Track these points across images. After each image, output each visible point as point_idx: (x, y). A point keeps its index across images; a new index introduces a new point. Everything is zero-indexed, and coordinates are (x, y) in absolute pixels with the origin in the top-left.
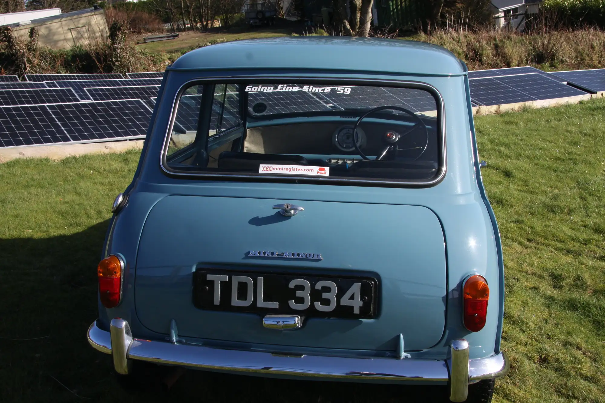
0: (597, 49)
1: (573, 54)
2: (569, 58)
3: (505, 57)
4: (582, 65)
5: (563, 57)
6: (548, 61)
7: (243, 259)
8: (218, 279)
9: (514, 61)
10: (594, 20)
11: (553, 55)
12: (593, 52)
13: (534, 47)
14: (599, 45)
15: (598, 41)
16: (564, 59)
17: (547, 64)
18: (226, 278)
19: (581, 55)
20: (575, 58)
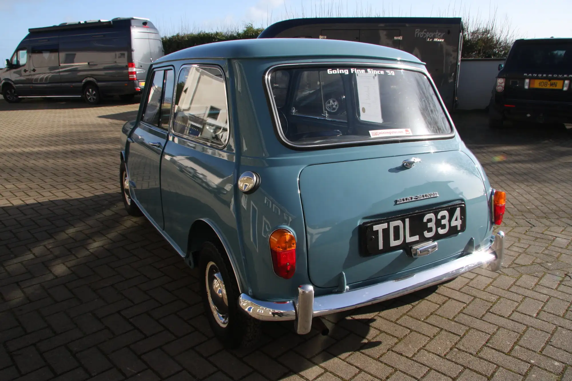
7: (394, 207)
8: (379, 228)
18: (385, 226)
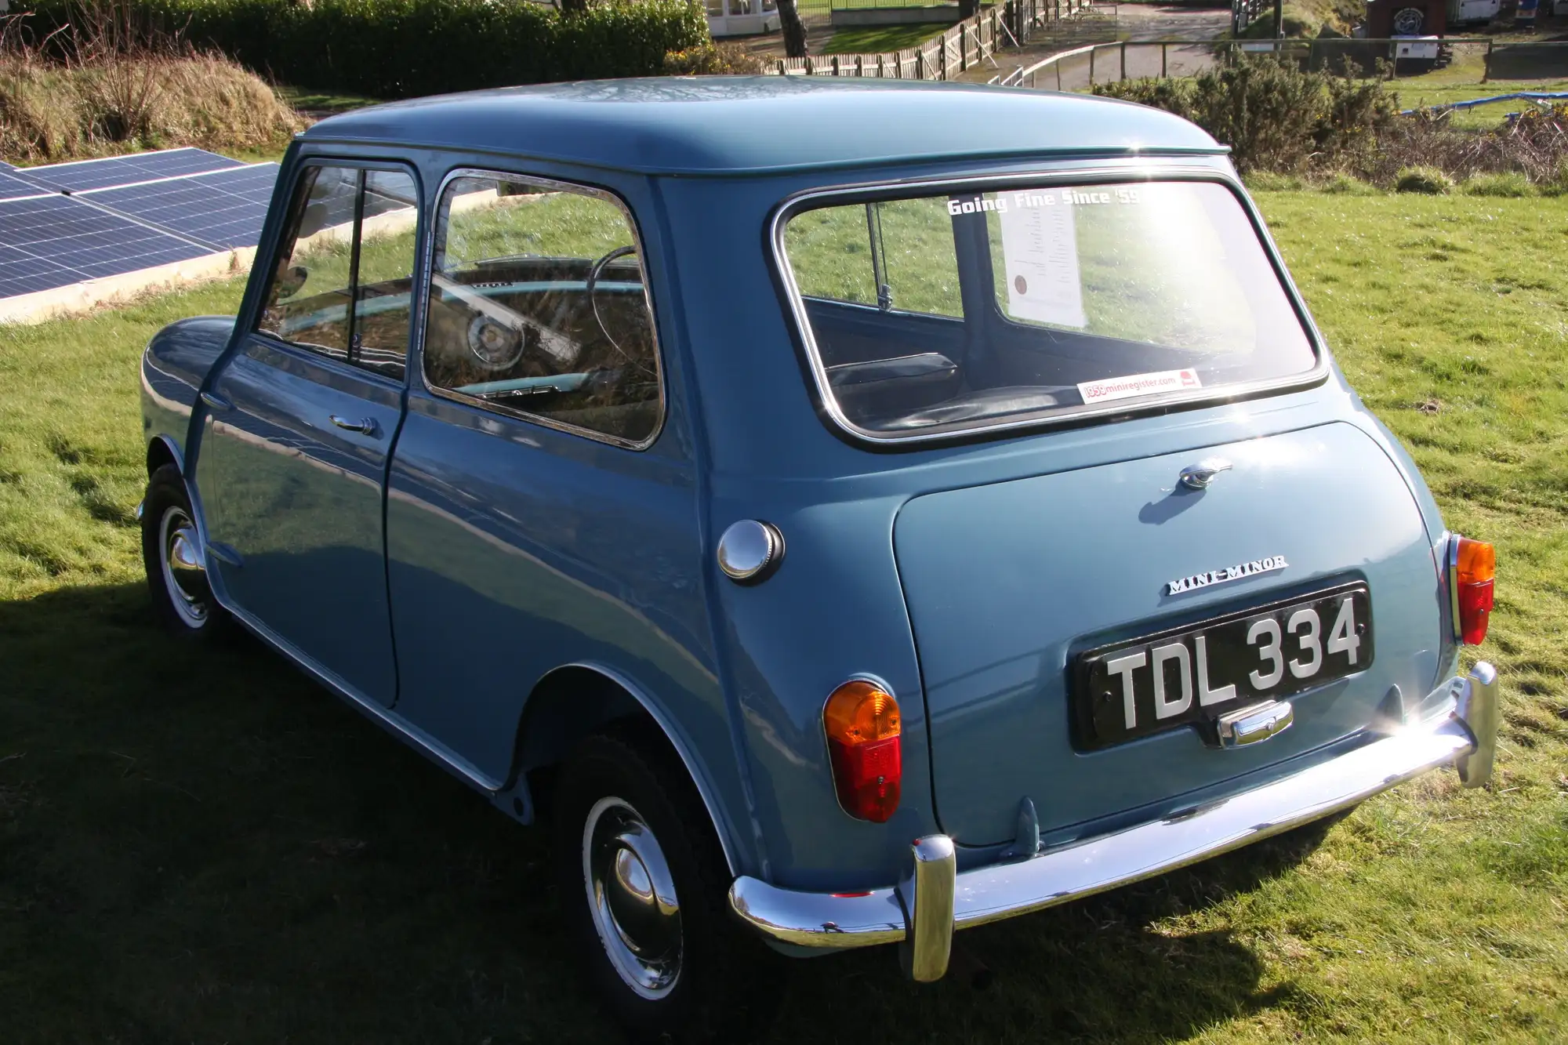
0: (235, 103)
1: (188, 117)
2: (180, 124)
3: (29, 125)
4: (213, 141)
5: (167, 125)
6: (135, 135)
7: (1160, 605)
9: (56, 134)
10: (210, 38)
11: (145, 118)
12: (228, 112)
13: (91, 99)
14: (236, 95)
15: (231, 87)
16: (170, 129)
17: (135, 143)
18: (1139, 659)
19: (206, 118)
20: (194, 126)
